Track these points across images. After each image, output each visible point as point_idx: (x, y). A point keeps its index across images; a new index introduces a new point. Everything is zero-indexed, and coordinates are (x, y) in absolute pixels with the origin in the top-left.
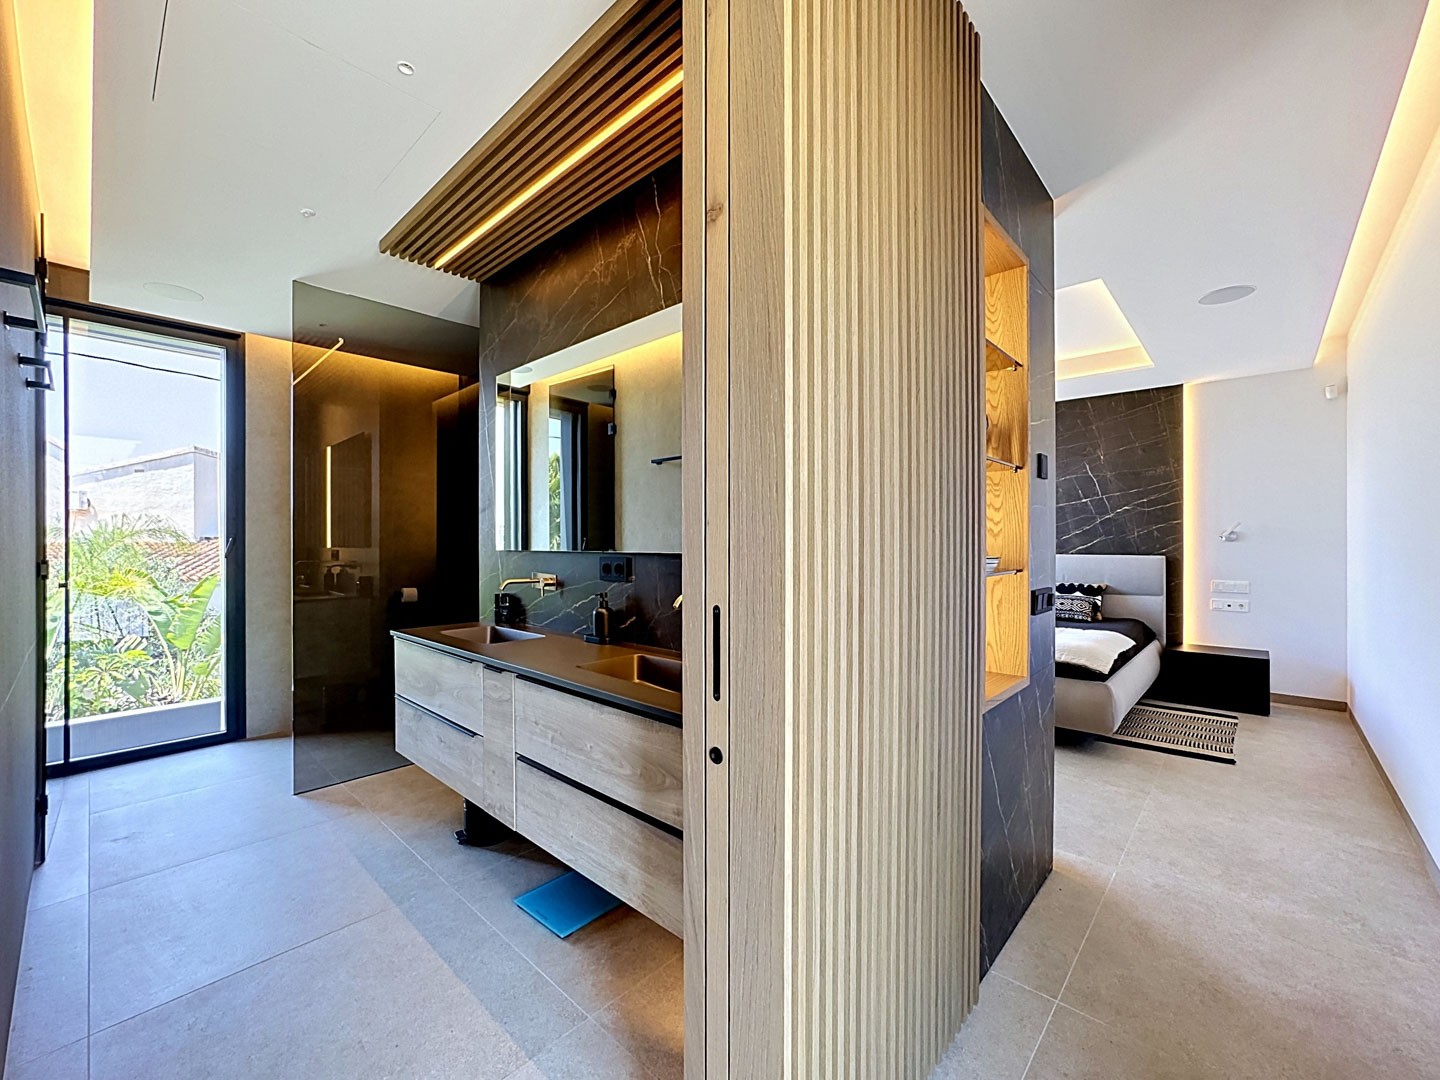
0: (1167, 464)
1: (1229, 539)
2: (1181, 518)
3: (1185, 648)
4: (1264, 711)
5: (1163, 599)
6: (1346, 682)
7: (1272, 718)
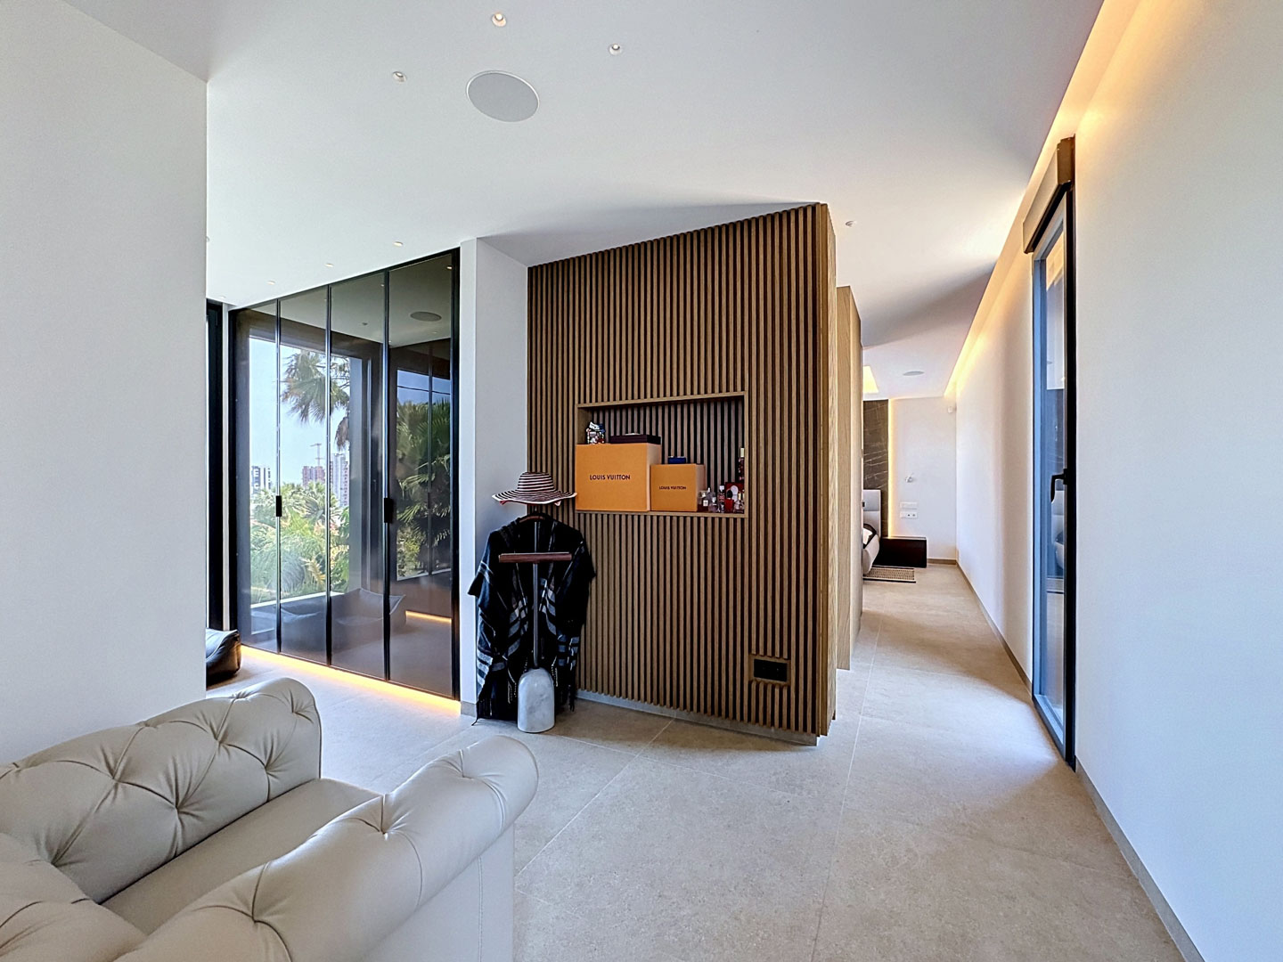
0: (881, 441)
1: (909, 481)
2: (888, 470)
3: (890, 537)
4: (924, 566)
5: (879, 512)
6: (955, 551)
7: (928, 568)
